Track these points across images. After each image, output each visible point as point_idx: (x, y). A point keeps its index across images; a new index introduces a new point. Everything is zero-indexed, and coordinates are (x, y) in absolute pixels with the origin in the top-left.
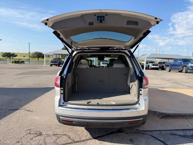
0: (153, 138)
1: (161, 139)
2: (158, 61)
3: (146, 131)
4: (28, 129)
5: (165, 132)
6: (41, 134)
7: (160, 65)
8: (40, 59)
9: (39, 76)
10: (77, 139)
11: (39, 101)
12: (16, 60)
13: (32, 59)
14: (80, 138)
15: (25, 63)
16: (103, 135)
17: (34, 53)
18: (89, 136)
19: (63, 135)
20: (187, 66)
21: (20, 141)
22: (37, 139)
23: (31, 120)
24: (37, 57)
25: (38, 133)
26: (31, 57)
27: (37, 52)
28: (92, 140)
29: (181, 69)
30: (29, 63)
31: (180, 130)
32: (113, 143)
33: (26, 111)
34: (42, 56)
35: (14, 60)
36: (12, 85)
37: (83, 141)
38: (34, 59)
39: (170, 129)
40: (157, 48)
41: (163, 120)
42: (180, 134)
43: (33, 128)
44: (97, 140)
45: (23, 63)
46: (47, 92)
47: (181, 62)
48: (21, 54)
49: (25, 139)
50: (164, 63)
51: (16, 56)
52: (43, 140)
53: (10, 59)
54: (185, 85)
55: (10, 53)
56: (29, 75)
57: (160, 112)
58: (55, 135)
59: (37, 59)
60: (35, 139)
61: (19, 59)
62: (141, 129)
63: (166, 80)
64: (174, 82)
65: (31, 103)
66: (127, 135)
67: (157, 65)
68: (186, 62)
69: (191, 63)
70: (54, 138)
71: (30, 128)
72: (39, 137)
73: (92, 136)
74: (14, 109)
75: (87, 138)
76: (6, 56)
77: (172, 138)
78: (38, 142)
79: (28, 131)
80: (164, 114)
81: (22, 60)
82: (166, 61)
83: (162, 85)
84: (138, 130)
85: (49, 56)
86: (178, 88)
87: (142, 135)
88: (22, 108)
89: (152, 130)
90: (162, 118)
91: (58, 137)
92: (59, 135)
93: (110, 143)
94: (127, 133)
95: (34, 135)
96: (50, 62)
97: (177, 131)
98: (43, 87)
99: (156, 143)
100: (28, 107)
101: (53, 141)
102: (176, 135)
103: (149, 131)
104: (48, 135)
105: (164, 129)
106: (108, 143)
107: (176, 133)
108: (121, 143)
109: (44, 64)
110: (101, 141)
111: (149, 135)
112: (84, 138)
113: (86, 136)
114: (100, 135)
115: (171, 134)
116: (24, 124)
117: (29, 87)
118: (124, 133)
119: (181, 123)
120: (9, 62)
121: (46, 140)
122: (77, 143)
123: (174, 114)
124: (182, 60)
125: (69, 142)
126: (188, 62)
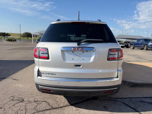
0: (125, 105)
1: (132, 106)
2: (124, 40)
3: (118, 98)
4: (12, 95)
5: (134, 99)
6: (23, 101)
7: (126, 44)
8: (29, 38)
9: (27, 51)
10: (55, 106)
11: (25, 72)
12: (10, 39)
13: (23, 38)
14: (58, 105)
15: (17, 41)
16: (79, 101)
17: (24, 33)
18: (67, 103)
19: (43, 101)
20: (147, 45)
21: (3, 107)
22: (19, 105)
23: (16, 88)
24: (27, 37)
25: (20, 100)
26: (22, 36)
27: (26, 32)
28: (69, 106)
29: (142, 47)
30: (20, 41)
31: (148, 98)
32: (89, 109)
33: (13, 80)
34: (31, 36)
35: (8, 39)
36: (3, 58)
37: (61, 107)
38: (24, 38)
39: (139, 97)
40: (123, 31)
41: (132, 88)
42: (149, 101)
43: (17, 95)
44: (73, 107)
45: (15, 41)
46: (32, 64)
47: (143, 42)
48: (14, 34)
49: (8, 105)
50: (129, 42)
51: (9, 35)
52: (24, 106)
53: (5, 37)
54: (147, 59)
55: (5, 33)
56: (19, 50)
57: (129, 82)
58: (36, 101)
59: (26, 38)
60: (17, 105)
61: (13, 38)
62: (113, 96)
63: (132, 56)
64: (138, 57)
65: (18, 73)
66: (101, 102)
67: (123, 44)
68: (147, 42)
69: (151, 42)
70: (35, 104)
71: (14, 95)
72: (21, 103)
73: (69, 103)
74: (2, 78)
75: (65, 105)
76: (2, 35)
77: (142, 105)
78: (20, 108)
79: (12, 97)
80: (133, 83)
81: (14, 38)
82: (130, 41)
83: (128, 59)
84: (110, 97)
85: (36, 36)
86: (142, 62)
87: (114, 102)
88: (9, 77)
89: (123, 97)
90: (131, 86)
91: (38, 104)
92: (40, 101)
93: (86, 110)
94: (101, 101)
95: (17, 101)
96: (37, 41)
97: (145, 99)
98: (30, 60)
99: (128, 109)
100: (15, 76)
101: (33, 108)
102: (145, 102)
103: (121, 98)
104: (30, 102)
105: (133, 97)
106: (84, 109)
107: (145, 101)
108: (96, 110)
109: (32, 42)
110: (78, 108)
111: (120, 102)
112: (62, 105)
113: (64, 102)
114: (77, 102)
115: (140, 101)
116: (8, 92)
117: (18, 60)
118: (98, 100)
119: (148, 91)
120: (3, 40)
121: (27, 106)
122: (55, 110)
123: (142, 83)
124: (144, 40)
125: (48, 108)
126: (149, 42)
